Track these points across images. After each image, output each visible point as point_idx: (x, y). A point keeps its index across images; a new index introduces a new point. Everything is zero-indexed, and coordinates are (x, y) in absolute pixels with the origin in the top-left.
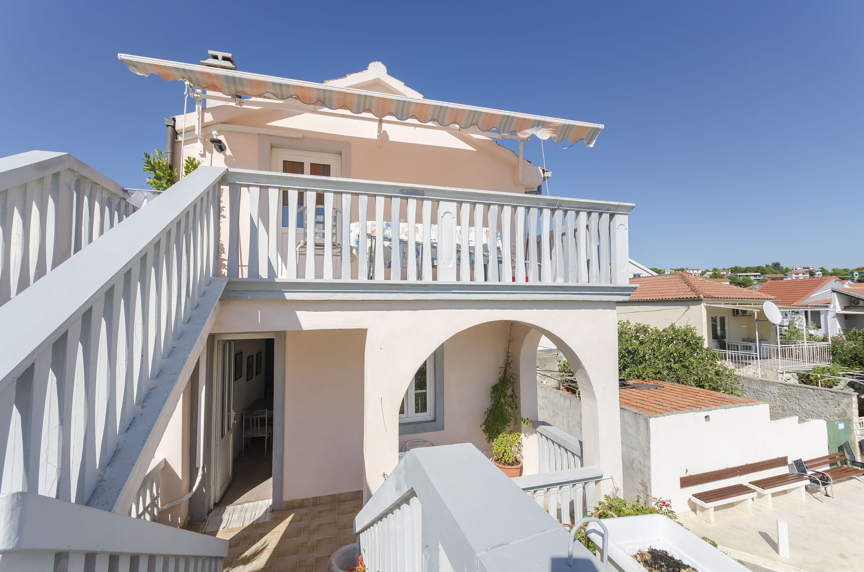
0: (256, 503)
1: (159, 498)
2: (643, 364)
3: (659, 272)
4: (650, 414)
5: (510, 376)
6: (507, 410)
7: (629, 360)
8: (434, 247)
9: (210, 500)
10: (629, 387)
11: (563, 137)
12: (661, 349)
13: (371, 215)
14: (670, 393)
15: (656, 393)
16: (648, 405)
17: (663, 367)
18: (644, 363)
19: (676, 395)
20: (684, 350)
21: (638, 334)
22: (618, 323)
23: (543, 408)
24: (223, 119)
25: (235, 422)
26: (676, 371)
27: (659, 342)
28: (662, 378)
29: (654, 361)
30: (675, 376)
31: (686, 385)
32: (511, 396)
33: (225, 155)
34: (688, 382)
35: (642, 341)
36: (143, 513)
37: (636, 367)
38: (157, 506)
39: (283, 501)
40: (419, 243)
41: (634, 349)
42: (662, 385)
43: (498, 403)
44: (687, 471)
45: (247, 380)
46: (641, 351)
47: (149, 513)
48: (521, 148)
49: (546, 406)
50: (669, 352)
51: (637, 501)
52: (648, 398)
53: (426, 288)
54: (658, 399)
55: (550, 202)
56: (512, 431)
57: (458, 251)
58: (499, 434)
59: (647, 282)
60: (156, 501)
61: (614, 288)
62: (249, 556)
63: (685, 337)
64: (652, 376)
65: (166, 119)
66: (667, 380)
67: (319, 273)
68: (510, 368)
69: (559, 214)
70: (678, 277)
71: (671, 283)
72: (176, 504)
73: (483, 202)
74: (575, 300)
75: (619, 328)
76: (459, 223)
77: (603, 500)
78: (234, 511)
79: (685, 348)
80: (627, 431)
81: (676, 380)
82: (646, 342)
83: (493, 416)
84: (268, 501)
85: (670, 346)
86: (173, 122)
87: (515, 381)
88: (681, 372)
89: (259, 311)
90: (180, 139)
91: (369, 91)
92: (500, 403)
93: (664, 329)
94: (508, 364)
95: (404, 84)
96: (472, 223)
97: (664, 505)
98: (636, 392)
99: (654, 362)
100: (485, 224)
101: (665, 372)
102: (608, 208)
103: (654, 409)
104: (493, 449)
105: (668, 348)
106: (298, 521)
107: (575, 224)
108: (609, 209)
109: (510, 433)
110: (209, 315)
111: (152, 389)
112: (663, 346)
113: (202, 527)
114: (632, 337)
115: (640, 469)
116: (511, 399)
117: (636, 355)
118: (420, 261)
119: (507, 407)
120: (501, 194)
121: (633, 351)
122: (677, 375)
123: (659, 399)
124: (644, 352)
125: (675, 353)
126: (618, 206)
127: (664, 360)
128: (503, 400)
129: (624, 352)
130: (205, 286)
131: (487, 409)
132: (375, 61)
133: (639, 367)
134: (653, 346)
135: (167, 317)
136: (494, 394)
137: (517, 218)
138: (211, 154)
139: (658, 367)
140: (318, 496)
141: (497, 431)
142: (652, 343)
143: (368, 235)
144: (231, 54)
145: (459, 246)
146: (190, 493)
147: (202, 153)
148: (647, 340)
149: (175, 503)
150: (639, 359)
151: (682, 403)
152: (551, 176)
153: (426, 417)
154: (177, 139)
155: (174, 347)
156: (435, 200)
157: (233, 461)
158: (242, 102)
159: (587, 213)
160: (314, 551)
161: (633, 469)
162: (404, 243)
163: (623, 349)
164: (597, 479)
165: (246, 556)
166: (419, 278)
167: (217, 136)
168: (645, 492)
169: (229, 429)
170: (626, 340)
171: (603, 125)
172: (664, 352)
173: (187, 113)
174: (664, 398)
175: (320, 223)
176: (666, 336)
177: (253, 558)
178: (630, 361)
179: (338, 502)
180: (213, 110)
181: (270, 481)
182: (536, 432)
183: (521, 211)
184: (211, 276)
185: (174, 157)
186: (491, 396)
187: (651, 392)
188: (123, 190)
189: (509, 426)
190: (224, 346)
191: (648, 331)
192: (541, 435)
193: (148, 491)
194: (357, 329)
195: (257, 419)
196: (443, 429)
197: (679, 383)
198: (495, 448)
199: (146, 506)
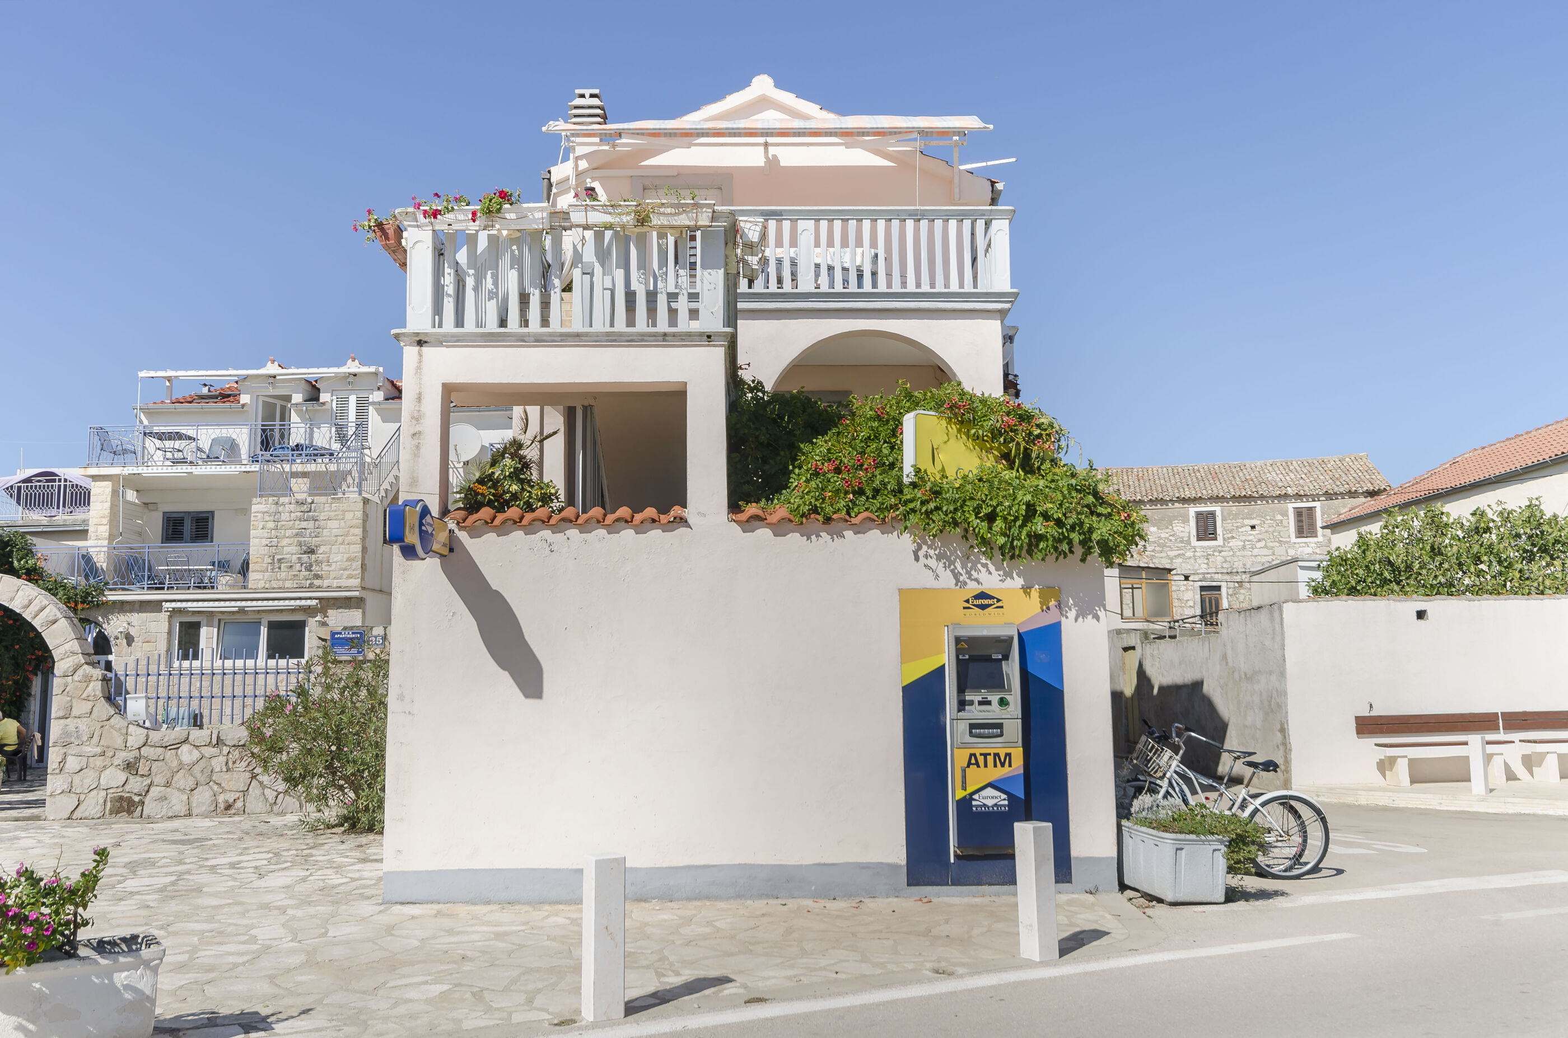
8: (793, 262)
24: (595, 165)
53: (787, 297)
55: (916, 213)
65: (542, 172)
69: (924, 223)
73: (841, 217)
86: (548, 174)
90: (554, 190)
95: (796, 95)
96: (830, 244)
102: (985, 214)
107: (944, 230)
115: (1278, 704)
118: (780, 273)
132: (759, 75)
137: (877, 230)
144: (599, 90)
154: (551, 191)
156: (792, 220)
158: (615, 145)
161: (1272, 711)
166: (780, 287)
167: (589, 183)
173: (562, 163)
180: (586, 157)
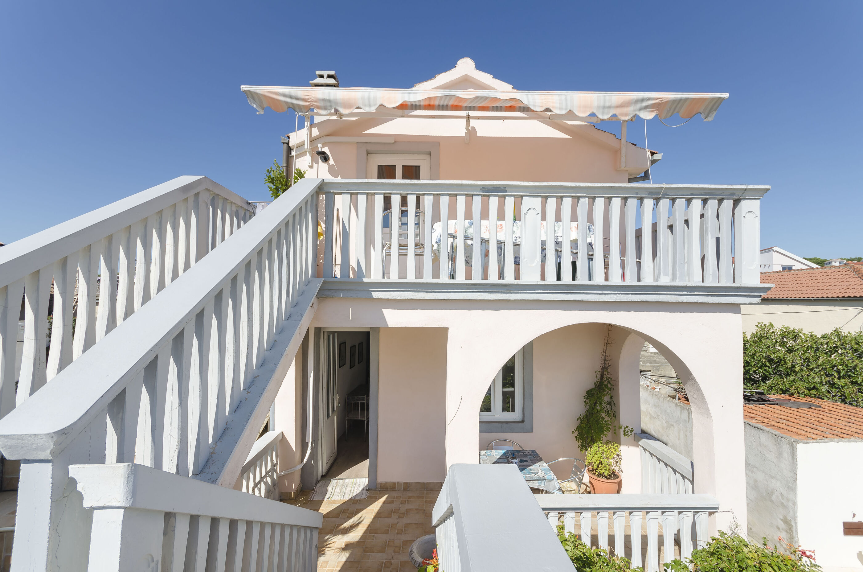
0: (355, 480)
1: (278, 465)
2: (791, 376)
3: (821, 263)
4: (797, 438)
5: (608, 381)
6: (603, 418)
7: (772, 370)
8: (517, 245)
9: (317, 472)
10: (769, 402)
11: (673, 112)
12: (819, 360)
13: (452, 215)
14: (829, 415)
15: (808, 413)
16: (795, 426)
17: (822, 382)
18: (793, 375)
19: (838, 418)
20: (854, 363)
21: (785, 340)
22: (757, 326)
23: (654, 418)
24: (326, 133)
25: (339, 405)
26: (841, 387)
27: (817, 350)
28: (819, 395)
29: (807, 373)
30: (840, 394)
31: (857, 406)
32: (609, 403)
33: (329, 165)
34: (859, 402)
35: (790, 348)
36: (265, 476)
37: (781, 379)
38: (276, 471)
39: (377, 482)
40: (501, 241)
41: (778, 358)
42: (818, 404)
43: (593, 409)
44: (854, 515)
45: (351, 368)
46: (789, 360)
47: (270, 476)
48: (624, 129)
49: (658, 416)
50: (830, 364)
51: (764, 544)
52: (796, 418)
53: (508, 288)
54: (810, 421)
55: (652, 191)
56: (609, 441)
57: (543, 249)
58: (594, 443)
59: (800, 276)
60: (275, 467)
61: (738, 288)
62: (347, 527)
63: (856, 346)
64: (804, 392)
65: (282, 137)
66: (826, 398)
67: (402, 273)
68: (608, 373)
69: (664, 203)
70: (849, 269)
71: (837, 277)
72: (291, 472)
73: (571, 195)
74: (684, 301)
75: (758, 331)
76: (544, 218)
77: (717, 536)
78: (337, 485)
79: (856, 360)
80: (765, 455)
81: (840, 399)
82: (796, 350)
83: (586, 423)
84: (365, 480)
85: (833, 356)
86: (287, 139)
87: (613, 387)
88: (849, 390)
89: (351, 308)
90: (293, 153)
91: (452, 90)
92: (595, 410)
93: (824, 335)
94: (605, 369)
95: (493, 76)
96: (558, 218)
97: (804, 555)
98: (780, 409)
99: (808, 375)
100: (574, 218)
101: (824, 389)
102: (731, 193)
103: (804, 433)
104: (586, 458)
105: (829, 358)
106: (390, 503)
107: (686, 214)
108: (733, 194)
109: (607, 443)
110: (305, 313)
111: (256, 377)
112: (823, 356)
113: (311, 494)
114: (776, 343)
115: (782, 503)
116: (608, 406)
117: (782, 365)
118: (502, 260)
119: (604, 415)
120: (592, 185)
121: (777, 360)
122: (843, 393)
123: (813, 421)
124: (793, 362)
125: (840, 366)
126: (746, 190)
127: (822, 373)
128: (598, 407)
129: (763, 360)
130: (304, 286)
131: (580, 415)
132: (463, 57)
133: (785, 379)
134: (807, 355)
135: (269, 315)
136: (588, 399)
137: (612, 211)
138: (317, 165)
139: (813, 381)
140: (408, 481)
141: (592, 439)
142: (806, 352)
143: (449, 234)
144: (334, 71)
145: (543, 243)
146: (302, 464)
147: (310, 164)
148: (798, 347)
149: (289, 471)
150: (787, 370)
151: (848, 429)
152: (661, 159)
153: (515, 417)
154: (290, 154)
155: (276, 341)
156: (518, 196)
157: (337, 440)
158: (342, 115)
159: (702, 200)
160: (402, 533)
161: (772, 501)
162: (485, 242)
163: (763, 357)
164: (712, 511)
165: (345, 527)
166: (501, 277)
167: (321, 148)
168: (789, 531)
169: (333, 411)
170: (768, 346)
171: (728, 94)
172: (824, 363)
173: (298, 130)
174: (820, 420)
175: (404, 225)
176: (827, 343)
177: (350, 530)
178: (773, 372)
179: (427, 490)
180: (320, 125)
181: (367, 462)
182: (638, 446)
183: (616, 203)
184: (310, 277)
185: (289, 170)
186: (585, 402)
187: (801, 411)
188: (247, 203)
189: (606, 435)
190: (329, 337)
191: (800, 336)
192: (645, 449)
193: (269, 458)
194: (438, 327)
195: (358, 403)
196: (531, 430)
197: (846, 403)
198: (588, 458)
199: (268, 470)
